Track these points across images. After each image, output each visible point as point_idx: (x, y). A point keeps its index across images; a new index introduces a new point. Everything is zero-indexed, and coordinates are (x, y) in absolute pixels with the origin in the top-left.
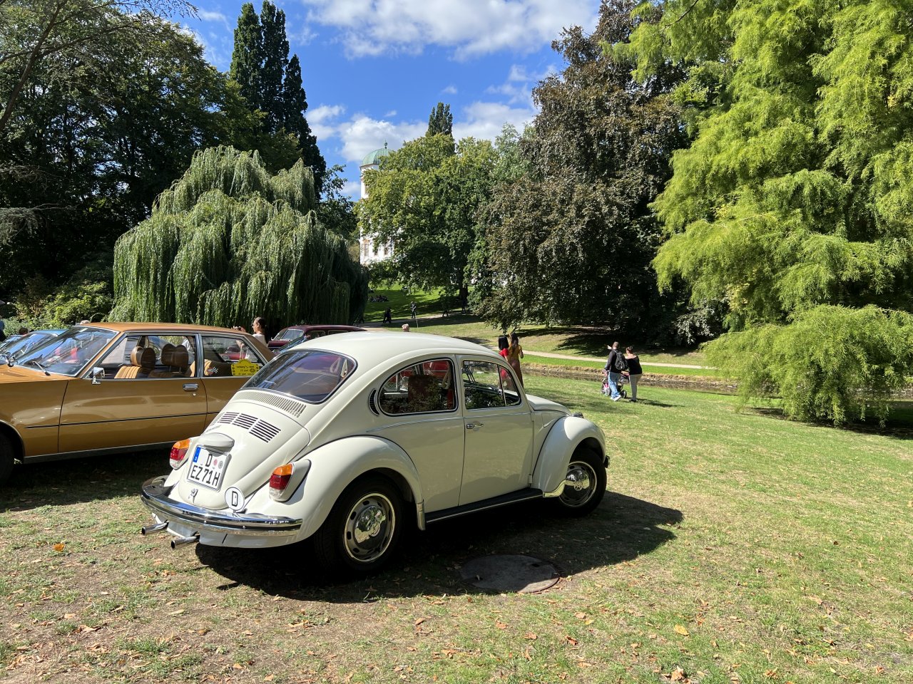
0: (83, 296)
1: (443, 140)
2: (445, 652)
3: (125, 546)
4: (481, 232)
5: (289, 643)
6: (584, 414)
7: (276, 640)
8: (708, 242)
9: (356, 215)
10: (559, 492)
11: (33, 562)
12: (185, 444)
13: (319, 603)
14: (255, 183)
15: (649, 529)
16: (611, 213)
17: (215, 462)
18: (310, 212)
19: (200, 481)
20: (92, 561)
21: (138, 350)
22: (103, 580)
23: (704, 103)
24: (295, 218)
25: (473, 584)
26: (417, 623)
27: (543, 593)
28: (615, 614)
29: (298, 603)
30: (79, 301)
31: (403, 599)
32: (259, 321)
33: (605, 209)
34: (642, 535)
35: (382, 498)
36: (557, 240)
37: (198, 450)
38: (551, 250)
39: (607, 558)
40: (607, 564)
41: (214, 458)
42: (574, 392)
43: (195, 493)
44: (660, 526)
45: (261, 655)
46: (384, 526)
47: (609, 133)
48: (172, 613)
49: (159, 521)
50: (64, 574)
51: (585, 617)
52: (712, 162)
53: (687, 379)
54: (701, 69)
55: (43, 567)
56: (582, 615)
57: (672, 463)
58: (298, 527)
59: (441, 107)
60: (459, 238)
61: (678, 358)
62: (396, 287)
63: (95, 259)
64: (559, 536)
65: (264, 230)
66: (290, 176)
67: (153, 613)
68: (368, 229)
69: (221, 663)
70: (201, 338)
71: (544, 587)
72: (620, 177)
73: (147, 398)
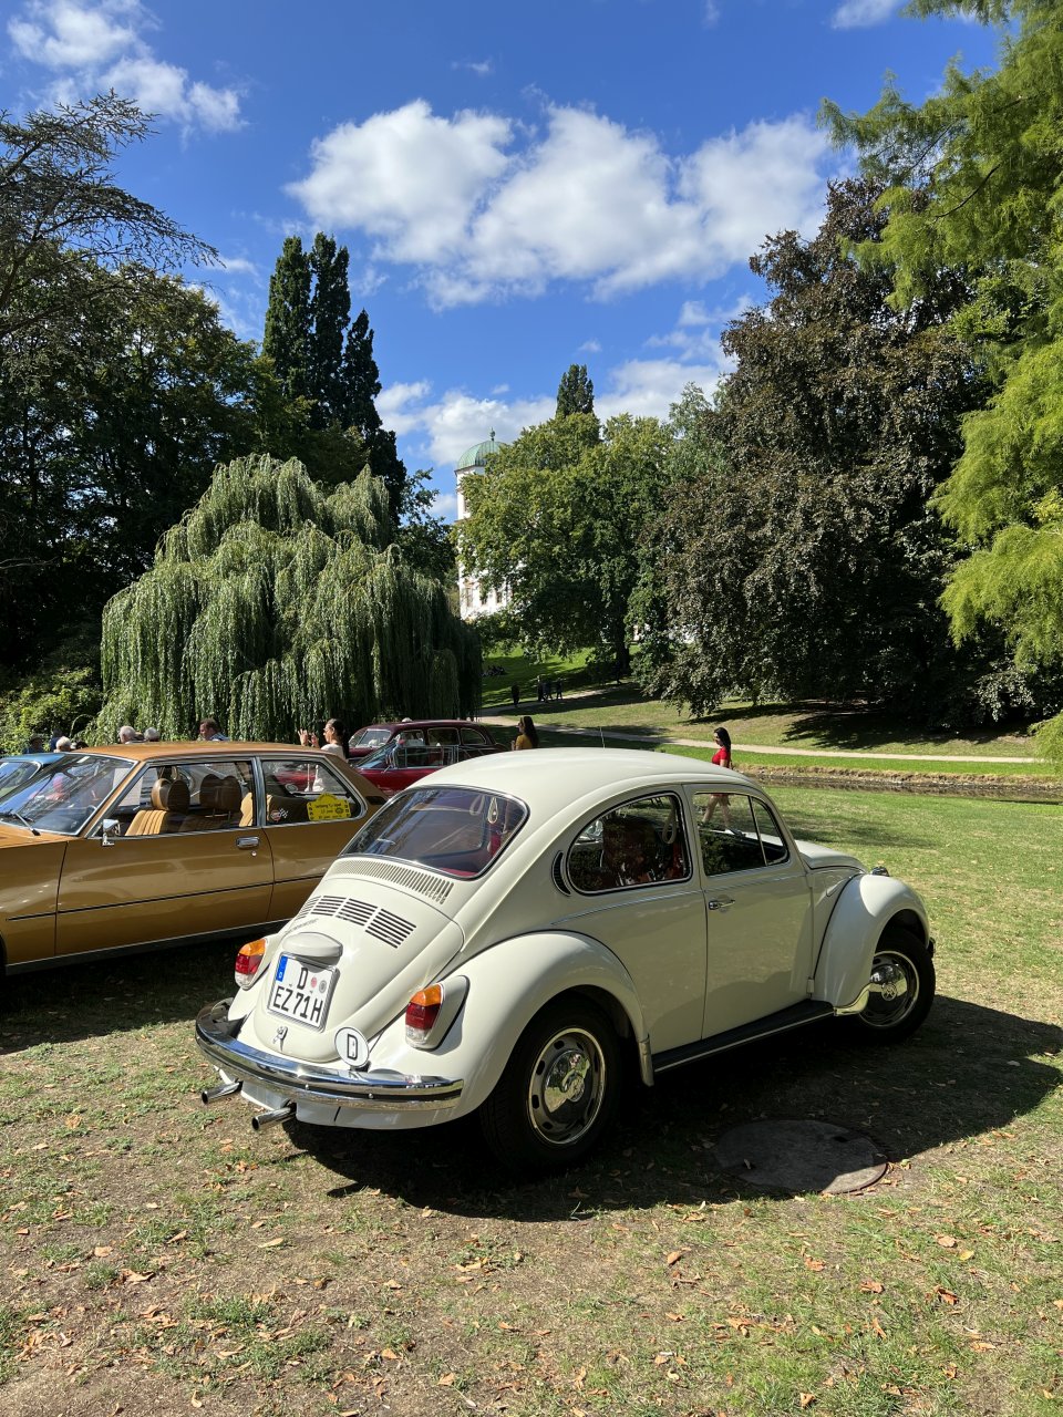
0: (60, 690)
1: (583, 421)
2: (734, 1323)
3: (173, 1115)
4: (648, 559)
5: (466, 1305)
6: (889, 869)
7: (442, 1300)
8: (1031, 560)
9: (454, 545)
10: (859, 1005)
11: (35, 1148)
12: (257, 948)
13: (499, 1223)
14: (305, 508)
15: (1017, 1064)
16: (859, 520)
17: (314, 982)
18: (390, 547)
19: (290, 1013)
20: (124, 1145)
21: (163, 784)
22: (144, 1178)
23: (1004, 334)
24: (368, 558)
25: (741, 1176)
26: (670, 1260)
27: (866, 1192)
28: (1008, 1237)
29: (463, 1222)
30: (54, 698)
31: (635, 1212)
32: (334, 725)
33: (849, 514)
34: (1007, 1076)
35: (581, 1034)
36: (773, 568)
37: (283, 961)
38: (766, 585)
39: (960, 1122)
40: (964, 1136)
41: (311, 975)
42: (822, 811)
43: (283, 1035)
44: (1036, 1058)
45: (423, 1330)
46: (589, 1081)
47: (847, 395)
48: (265, 1245)
49: (226, 1080)
50: (85, 1170)
51: (955, 1245)
52: (1031, 431)
53: (999, 780)
54: (996, 281)
55: (52, 1157)
56: (948, 1241)
57: (1018, 935)
58: (457, 1093)
59: (575, 371)
60: (617, 574)
61: (981, 746)
62: (517, 651)
63: (76, 633)
64: (867, 1082)
65: (323, 577)
66: (353, 492)
67: (234, 1245)
68: (471, 566)
69: (362, 1350)
70: (259, 761)
71: (864, 1182)
72: (870, 463)
73: (176, 862)
